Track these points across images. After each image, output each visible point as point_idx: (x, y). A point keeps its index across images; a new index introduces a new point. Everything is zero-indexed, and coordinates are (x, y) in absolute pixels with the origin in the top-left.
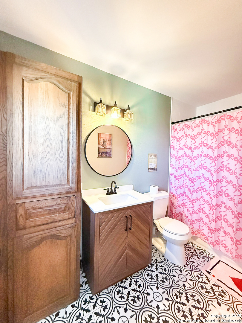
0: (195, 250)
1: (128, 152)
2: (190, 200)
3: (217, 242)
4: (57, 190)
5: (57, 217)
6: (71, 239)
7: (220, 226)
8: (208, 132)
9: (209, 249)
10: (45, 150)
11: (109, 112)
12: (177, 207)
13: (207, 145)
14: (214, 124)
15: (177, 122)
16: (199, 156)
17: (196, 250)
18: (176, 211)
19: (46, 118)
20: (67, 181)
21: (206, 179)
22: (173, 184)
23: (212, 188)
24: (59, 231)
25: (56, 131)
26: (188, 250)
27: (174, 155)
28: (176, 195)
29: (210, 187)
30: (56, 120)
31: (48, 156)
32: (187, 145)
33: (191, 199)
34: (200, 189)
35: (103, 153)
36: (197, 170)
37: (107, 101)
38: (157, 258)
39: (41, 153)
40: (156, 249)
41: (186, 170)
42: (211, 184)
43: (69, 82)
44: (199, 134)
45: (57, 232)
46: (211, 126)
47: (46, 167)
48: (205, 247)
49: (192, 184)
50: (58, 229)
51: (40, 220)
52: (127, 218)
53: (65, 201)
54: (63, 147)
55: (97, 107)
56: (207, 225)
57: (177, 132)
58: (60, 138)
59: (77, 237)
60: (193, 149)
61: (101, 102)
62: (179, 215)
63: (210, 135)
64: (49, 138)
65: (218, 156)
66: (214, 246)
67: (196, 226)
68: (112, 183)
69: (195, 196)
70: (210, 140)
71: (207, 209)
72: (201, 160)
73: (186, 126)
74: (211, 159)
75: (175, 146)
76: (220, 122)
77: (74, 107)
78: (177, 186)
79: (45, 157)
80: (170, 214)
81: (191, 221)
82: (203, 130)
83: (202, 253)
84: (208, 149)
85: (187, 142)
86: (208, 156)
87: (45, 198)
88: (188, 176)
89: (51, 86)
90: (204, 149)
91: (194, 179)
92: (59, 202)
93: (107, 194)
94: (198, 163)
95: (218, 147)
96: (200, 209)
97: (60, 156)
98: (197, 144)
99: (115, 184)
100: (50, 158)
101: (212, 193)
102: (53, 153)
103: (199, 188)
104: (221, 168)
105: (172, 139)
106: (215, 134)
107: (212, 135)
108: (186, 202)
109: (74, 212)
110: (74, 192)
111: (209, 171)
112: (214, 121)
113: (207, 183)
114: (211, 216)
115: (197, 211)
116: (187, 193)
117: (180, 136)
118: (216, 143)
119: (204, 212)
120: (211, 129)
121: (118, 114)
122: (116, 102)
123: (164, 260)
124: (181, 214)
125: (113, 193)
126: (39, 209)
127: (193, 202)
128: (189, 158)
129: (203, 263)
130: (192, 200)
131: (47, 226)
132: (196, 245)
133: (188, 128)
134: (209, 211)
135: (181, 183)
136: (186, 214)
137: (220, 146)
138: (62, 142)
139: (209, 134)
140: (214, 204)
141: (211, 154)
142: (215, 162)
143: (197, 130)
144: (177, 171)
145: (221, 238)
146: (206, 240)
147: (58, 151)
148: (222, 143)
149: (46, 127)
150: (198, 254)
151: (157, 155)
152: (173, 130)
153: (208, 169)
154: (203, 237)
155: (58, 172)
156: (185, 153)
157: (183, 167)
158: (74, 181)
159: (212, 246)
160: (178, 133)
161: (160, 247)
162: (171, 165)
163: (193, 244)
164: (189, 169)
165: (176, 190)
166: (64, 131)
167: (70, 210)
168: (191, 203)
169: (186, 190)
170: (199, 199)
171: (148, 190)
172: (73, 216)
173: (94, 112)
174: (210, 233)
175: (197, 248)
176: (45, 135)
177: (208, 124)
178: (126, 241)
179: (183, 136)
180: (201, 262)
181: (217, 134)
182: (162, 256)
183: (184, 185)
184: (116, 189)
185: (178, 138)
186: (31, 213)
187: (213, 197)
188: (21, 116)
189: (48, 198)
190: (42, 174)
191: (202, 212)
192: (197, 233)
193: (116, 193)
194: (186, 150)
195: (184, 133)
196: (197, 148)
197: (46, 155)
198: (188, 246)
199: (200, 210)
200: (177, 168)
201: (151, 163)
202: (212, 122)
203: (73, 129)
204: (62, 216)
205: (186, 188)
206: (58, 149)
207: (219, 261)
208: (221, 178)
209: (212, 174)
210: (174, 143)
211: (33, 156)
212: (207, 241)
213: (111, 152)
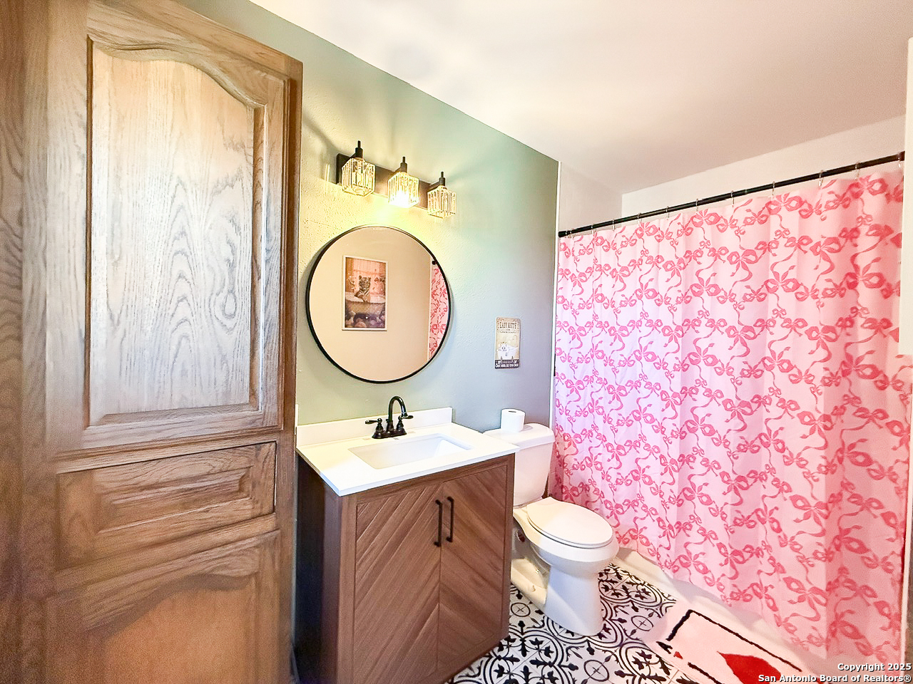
0: (624, 588)
1: (433, 315)
2: (610, 448)
3: (682, 559)
4: (211, 426)
5: (213, 514)
6: (258, 586)
7: (690, 516)
8: (660, 260)
9: (662, 582)
10: (171, 291)
11: (383, 187)
12: (574, 468)
13: (656, 294)
14: (674, 236)
15: (574, 231)
16: (635, 324)
17: (628, 586)
18: (571, 481)
19: (174, 182)
20: (247, 394)
21: (652, 387)
22: (564, 403)
23: (670, 412)
24: (219, 561)
25: (210, 228)
26: (607, 589)
27: (566, 322)
28: (572, 435)
29: (663, 410)
30: (210, 190)
31: (183, 311)
32: (602, 295)
33: (613, 444)
34: (638, 415)
35: (357, 318)
36: (627, 362)
37: (379, 153)
38: (522, 619)
39: (154, 301)
40: (519, 592)
41: (599, 364)
42: (666, 402)
43: (259, 72)
44: (635, 264)
45: (210, 563)
46: (666, 242)
47: (174, 348)
48: (650, 575)
49: (616, 404)
50: (214, 553)
51: (150, 529)
52: (441, 507)
53: (243, 461)
54: (234, 284)
55: (347, 167)
56: (657, 514)
57: (576, 258)
58: (226, 251)
59: (280, 578)
60: (617, 305)
61: (359, 153)
62: (580, 490)
63: (665, 266)
64: (187, 250)
65: (686, 323)
66: (675, 571)
67: (626, 520)
68: (392, 402)
69: (623, 435)
70: (663, 282)
71: (654, 469)
72: (639, 335)
73: (599, 241)
74: (667, 332)
75: (569, 298)
76: (689, 231)
77: (274, 153)
78: (573, 409)
79: (171, 312)
80: (556, 489)
81: (614, 505)
82: (644, 252)
83: (643, 594)
84: (659, 305)
85: (601, 286)
86: (659, 324)
87: (169, 452)
88: (603, 382)
89: (193, 77)
90: (649, 305)
91: (621, 388)
92: (218, 465)
93: (376, 436)
94: (631, 343)
95: (685, 299)
96: (636, 471)
97: (224, 311)
98: (629, 293)
99: (402, 404)
100: (191, 319)
101: (669, 426)
102: (199, 301)
103: (635, 413)
104: (692, 357)
105: (560, 277)
106: (676, 263)
107: (669, 266)
108: (600, 454)
109: (270, 497)
110: (272, 430)
111: (662, 365)
112: (675, 228)
113: (655, 400)
114: (666, 489)
115: (630, 477)
116: (604, 428)
117: (583, 270)
118: (680, 288)
119: (647, 480)
120: (667, 251)
121: (412, 195)
122: (404, 158)
123: (541, 624)
124: (585, 488)
125: (393, 434)
126: (144, 492)
127: (617, 452)
128: (607, 329)
129: (647, 623)
130: (615, 446)
131: (177, 548)
132: (625, 572)
133: (605, 248)
134: (662, 474)
135: (584, 401)
136: (599, 486)
137: (691, 297)
138: (232, 266)
139: (660, 265)
140: (676, 457)
141: (667, 319)
142: (677, 342)
143: (628, 255)
144: (573, 367)
145: (695, 550)
146: (652, 555)
147: (217, 295)
148: (694, 288)
149: (173, 213)
150: (633, 597)
151: (519, 321)
152: (562, 253)
153: (658, 360)
154: (646, 548)
155: (218, 362)
156: (595, 316)
157: (589, 356)
158: (273, 393)
159: (669, 572)
160: (576, 260)
161: (531, 585)
162: (558, 351)
163: (619, 571)
164: (609, 362)
165: (571, 420)
166: (238, 229)
167: (257, 489)
168: (613, 456)
169: (599, 420)
170: (633, 445)
171: (494, 422)
172: (266, 509)
173: (337, 182)
174: (664, 536)
175: (629, 580)
176: (172, 239)
177: (658, 238)
178: (435, 579)
179: (590, 270)
180: (643, 620)
181: (682, 265)
182: (536, 612)
183: (593, 406)
184: (404, 421)
185: (577, 274)
186: (116, 507)
187: (673, 436)
188: (79, 168)
189: (183, 450)
190: (158, 371)
191: (641, 480)
192: (630, 538)
193: (403, 433)
194: (598, 307)
195: (593, 261)
196: (630, 302)
197: (173, 305)
198: (604, 578)
199: (638, 474)
200: (574, 360)
201: (504, 345)
202: (670, 233)
203: (271, 225)
204: (230, 511)
205: (599, 414)
206: (217, 288)
207: (690, 612)
208: (694, 384)
209: (669, 375)
210: (565, 288)
211: (125, 307)
212: (654, 559)
213: (383, 314)
